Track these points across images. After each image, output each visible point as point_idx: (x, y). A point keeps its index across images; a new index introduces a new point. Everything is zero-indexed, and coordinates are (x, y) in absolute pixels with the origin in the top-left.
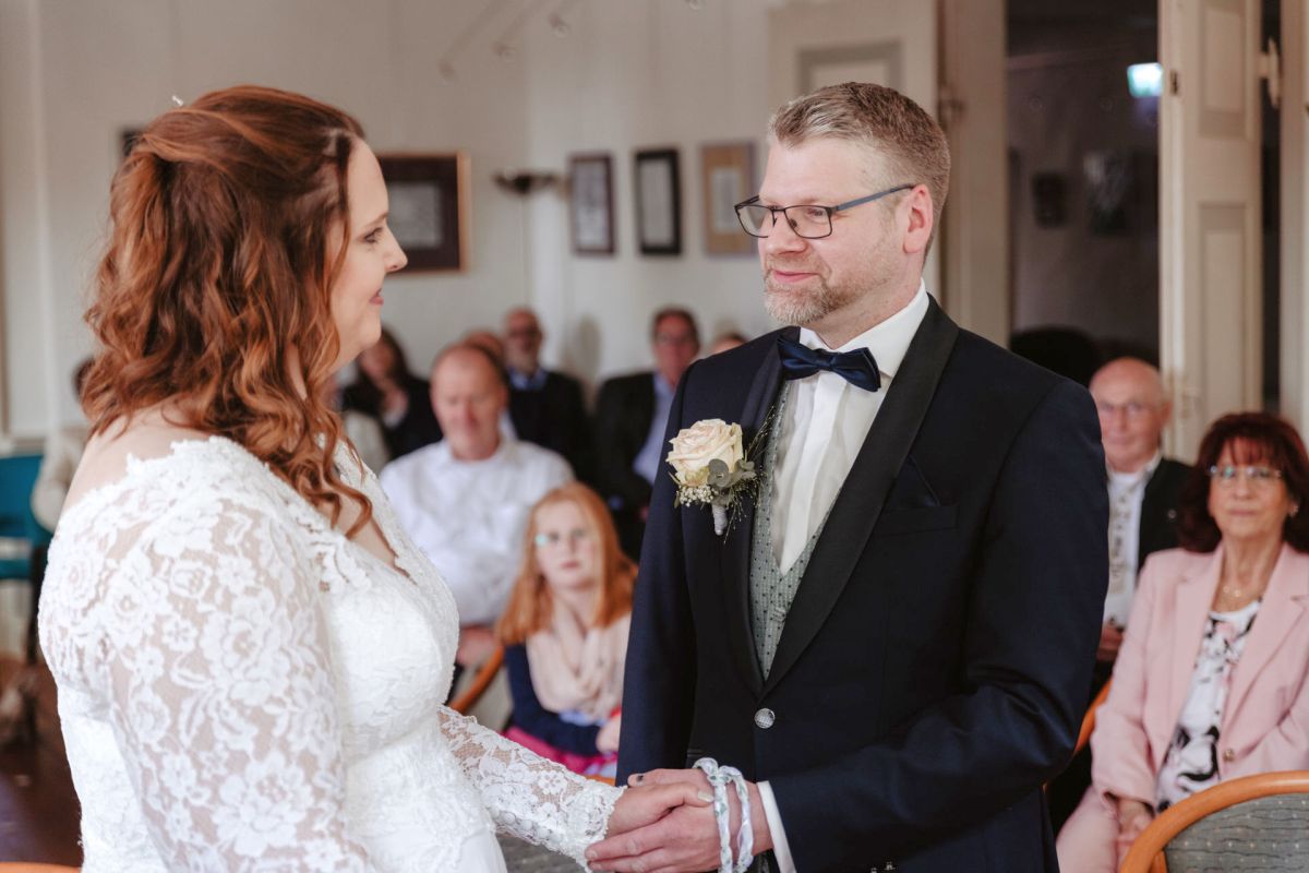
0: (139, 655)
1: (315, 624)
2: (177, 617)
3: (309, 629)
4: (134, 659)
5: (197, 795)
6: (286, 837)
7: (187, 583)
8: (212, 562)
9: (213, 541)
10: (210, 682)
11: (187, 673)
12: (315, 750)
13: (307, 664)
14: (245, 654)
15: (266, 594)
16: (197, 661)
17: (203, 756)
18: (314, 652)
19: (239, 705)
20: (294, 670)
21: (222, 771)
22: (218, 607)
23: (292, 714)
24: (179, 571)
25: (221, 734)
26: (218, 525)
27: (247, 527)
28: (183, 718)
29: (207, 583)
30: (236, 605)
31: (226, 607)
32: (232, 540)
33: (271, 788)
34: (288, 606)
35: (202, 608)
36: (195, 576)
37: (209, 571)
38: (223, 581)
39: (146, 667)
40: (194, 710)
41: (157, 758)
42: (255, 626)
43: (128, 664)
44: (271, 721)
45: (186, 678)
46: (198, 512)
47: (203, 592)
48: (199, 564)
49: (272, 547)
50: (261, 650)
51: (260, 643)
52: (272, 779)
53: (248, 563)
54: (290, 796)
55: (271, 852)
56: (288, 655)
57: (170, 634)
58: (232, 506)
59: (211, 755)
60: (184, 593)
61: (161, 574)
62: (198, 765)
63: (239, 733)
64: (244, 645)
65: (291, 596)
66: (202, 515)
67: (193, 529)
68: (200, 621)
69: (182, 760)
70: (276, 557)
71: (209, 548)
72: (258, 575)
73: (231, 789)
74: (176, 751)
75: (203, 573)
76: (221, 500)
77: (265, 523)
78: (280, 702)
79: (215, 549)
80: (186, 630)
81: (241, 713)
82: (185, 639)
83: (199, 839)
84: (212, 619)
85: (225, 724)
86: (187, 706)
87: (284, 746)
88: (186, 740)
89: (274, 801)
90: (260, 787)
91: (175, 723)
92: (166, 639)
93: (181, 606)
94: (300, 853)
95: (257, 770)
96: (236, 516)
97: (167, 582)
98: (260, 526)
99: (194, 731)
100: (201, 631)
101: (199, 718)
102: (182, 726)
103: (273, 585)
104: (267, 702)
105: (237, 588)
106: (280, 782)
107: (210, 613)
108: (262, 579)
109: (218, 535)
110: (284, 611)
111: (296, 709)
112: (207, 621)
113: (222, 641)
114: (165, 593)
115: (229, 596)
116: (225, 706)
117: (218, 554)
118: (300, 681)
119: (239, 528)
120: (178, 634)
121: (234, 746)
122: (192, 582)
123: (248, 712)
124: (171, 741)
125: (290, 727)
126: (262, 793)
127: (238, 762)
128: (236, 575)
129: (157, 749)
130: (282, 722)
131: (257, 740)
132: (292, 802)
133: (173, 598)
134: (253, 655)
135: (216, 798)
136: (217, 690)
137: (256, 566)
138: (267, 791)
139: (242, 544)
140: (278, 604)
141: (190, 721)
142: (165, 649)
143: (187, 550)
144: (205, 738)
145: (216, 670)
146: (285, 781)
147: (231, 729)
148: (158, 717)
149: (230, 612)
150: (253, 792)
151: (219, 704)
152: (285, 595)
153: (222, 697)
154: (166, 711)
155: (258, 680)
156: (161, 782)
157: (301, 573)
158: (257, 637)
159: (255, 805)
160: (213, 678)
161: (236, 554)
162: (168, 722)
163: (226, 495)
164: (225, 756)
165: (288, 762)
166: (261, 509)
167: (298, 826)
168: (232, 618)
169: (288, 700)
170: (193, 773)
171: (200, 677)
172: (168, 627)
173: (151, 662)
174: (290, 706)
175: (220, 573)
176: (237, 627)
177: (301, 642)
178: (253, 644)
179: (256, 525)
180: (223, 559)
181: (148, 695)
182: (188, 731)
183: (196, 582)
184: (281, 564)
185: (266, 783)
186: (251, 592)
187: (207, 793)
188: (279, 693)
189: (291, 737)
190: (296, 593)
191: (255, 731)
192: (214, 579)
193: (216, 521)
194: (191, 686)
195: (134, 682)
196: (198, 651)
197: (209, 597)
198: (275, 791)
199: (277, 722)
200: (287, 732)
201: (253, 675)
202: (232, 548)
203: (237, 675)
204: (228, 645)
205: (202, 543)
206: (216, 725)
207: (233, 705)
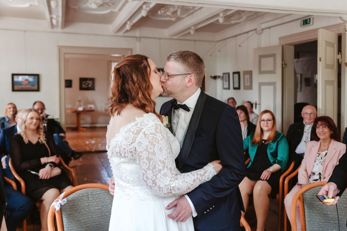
0: (143, 153)
2: (150, 145)
4: (142, 154)
5: (153, 178)
7: (151, 139)
8: (155, 135)
10: (156, 157)
11: (152, 156)
12: (172, 167)
14: (161, 151)
16: (154, 153)
17: (154, 171)
18: (170, 150)
19: (160, 161)
21: (157, 173)
23: (168, 161)
24: (150, 137)
25: (157, 166)
26: (155, 128)
27: (160, 128)
29: (155, 139)
31: (158, 143)
32: (158, 131)
33: (165, 175)
35: (154, 143)
37: (155, 137)
38: (157, 138)
39: (145, 155)
40: (153, 163)
41: (146, 171)
42: (162, 146)
43: (141, 154)
45: (151, 157)
47: (154, 140)
48: (153, 135)
52: (165, 173)
53: (161, 135)
55: (165, 186)
56: (167, 151)
57: (149, 148)
59: (155, 170)
60: (151, 141)
61: (146, 138)
62: (153, 172)
63: (160, 166)
66: (153, 126)
67: (151, 129)
68: (154, 145)
69: (150, 172)
71: (154, 132)
72: (162, 137)
73: (159, 176)
74: (150, 170)
75: (154, 137)
76: (155, 123)
78: (166, 159)
79: (156, 132)
80: (152, 148)
81: (161, 162)
82: (152, 149)
83: (154, 185)
85: (157, 164)
86: (152, 162)
87: (167, 167)
88: (151, 168)
89: (166, 177)
90: (163, 175)
91: (150, 165)
92: (148, 149)
93: (151, 143)
95: (163, 172)
96: (158, 126)
97: (148, 139)
100: (154, 148)
101: (154, 164)
102: (151, 166)
103: (165, 138)
104: (164, 160)
105: (159, 139)
107: (156, 144)
109: (156, 130)
110: (166, 143)
113: (158, 149)
114: (148, 141)
115: (158, 141)
116: (158, 161)
118: (169, 155)
120: (150, 148)
121: (159, 168)
124: (149, 168)
126: (164, 176)
127: (160, 171)
128: (159, 137)
129: (146, 170)
130: (167, 163)
131: (163, 167)
132: (168, 177)
133: (149, 142)
134: (162, 151)
135: (156, 178)
136: (157, 158)
142: (148, 151)
143: (151, 133)
144: (155, 167)
145: (157, 155)
146: (167, 173)
147: (159, 165)
148: (147, 164)
150: (162, 176)
153: (158, 159)
154: (148, 163)
156: (147, 176)
158: (163, 148)
159: (163, 178)
160: (156, 156)
161: (159, 133)
162: (148, 165)
164: (158, 170)
165: (167, 170)
170: (153, 174)
171: (154, 156)
172: (149, 147)
173: (146, 154)
176: (160, 146)
177: (168, 148)
180: (157, 134)
181: (145, 160)
182: (152, 166)
183: (153, 138)
185: (164, 174)
186: (161, 140)
187: (155, 177)
188: (166, 158)
189: (168, 165)
191: (162, 165)
192: (156, 138)
194: (152, 158)
195: (142, 158)
196: (154, 151)
197: (155, 141)
199: (166, 163)
200: (167, 164)
201: (162, 155)
202: (158, 132)
203: (160, 155)
204: (159, 150)
205: (153, 131)
206: (156, 165)
207: (159, 161)
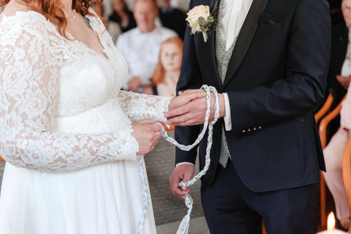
1: (42, 74)
3: (39, 75)
8: (13, 49)
9: (15, 43)
12: (28, 113)
13: (34, 86)
14: (14, 79)
15: (27, 62)
18: (39, 83)
20: (28, 87)
22: (10, 64)
23: (22, 101)
24: (4, 51)
25: (1, 104)
26: (19, 38)
27: (28, 40)
29: (10, 56)
30: (16, 64)
31: (13, 64)
32: (22, 43)
34: (33, 67)
35: (6, 63)
36: (7, 53)
37: (12, 52)
38: (14, 56)
42: (19, 71)
44: (15, 102)
46: (15, 33)
47: (8, 58)
48: (10, 49)
49: (35, 47)
50: (19, 79)
51: (19, 77)
53: (24, 51)
54: (16, 126)
55: (8, 142)
56: (28, 82)
58: (25, 33)
60: (3, 58)
63: (5, 104)
64: (14, 77)
65: (35, 64)
66: (15, 34)
67: (12, 38)
68: (4, 67)
70: (35, 50)
71: (13, 45)
72: (26, 56)
75: (10, 52)
76: (22, 30)
77: (35, 40)
78: (20, 97)
79: (15, 45)
81: (7, 98)
84: (8, 67)
89: (10, 126)
90: (7, 121)
93: (1, 62)
95: (8, 116)
96: (25, 36)
98: (32, 40)
100: (4, 71)
103: (30, 60)
104: (16, 96)
105: (17, 59)
106: (13, 121)
107: (8, 65)
108: (27, 57)
109: (18, 41)
110: (31, 68)
111: (25, 100)
112: (6, 68)
113: (8, 74)
115: (14, 61)
116: (4, 95)
117: (16, 47)
118: (29, 91)
119: (25, 40)
121: (3, 108)
122: (6, 55)
123: (9, 98)
125: (21, 104)
126: (7, 124)
127: (3, 113)
128: (19, 54)
130: (19, 103)
131: (9, 107)
132: (16, 127)
134: (16, 80)
136: (3, 90)
137: (26, 53)
138: (9, 123)
139: (24, 45)
140: (29, 66)
143: (8, 44)
145: (4, 84)
146: (15, 121)
149: (13, 66)
151: (2, 94)
152: (33, 63)
153: (4, 92)
155: (15, 88)
157: (43, 57)
158: (19, 75)
159: (5, 127)
160: (3, 86)
161: (21, 48)
163: (24, 29)
164: (1, 110)
166: (35, 35)
167: (16, 134)
168: (13, 68)
169: (23, 97)
174: (22, 98)
175: (14, 53)
176: (14, 70)
177: (34, 79)
178: (17, 77)
179: (31, 39)
180: (17, 49)
184: (36, 53)
185: (9, 121)
186: (22, 60)
188: (21, 94)
189: (19, 108)
190: (38, 63)
191: (9, 104)
192: (12, 55)
193: (19, 36)
196: (2, 77)
197: (9, 60)
199: (17, 102)
201: (14, 86)
202: (21, 46)
203: (10, 86)
204: (10, 76)
205: (12, 43)
207: (6, 95)
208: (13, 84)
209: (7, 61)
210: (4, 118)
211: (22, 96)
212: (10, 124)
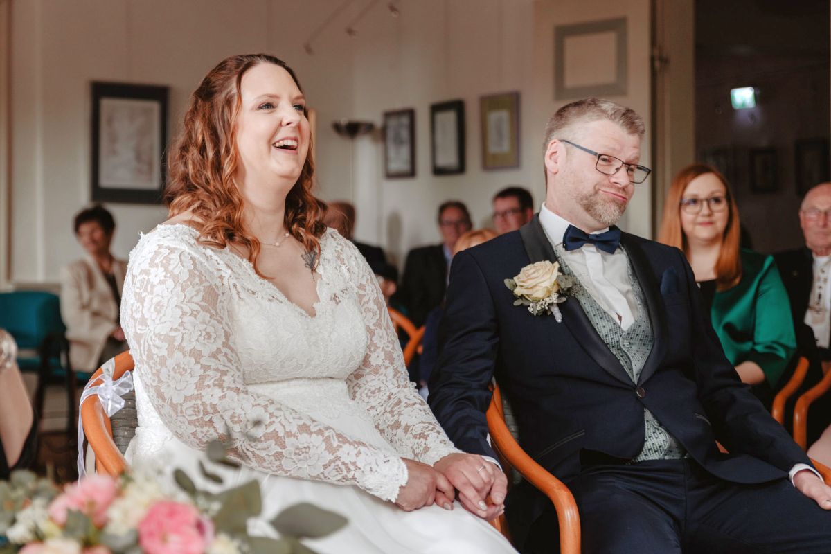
1: (202, 293)
2: (136, 302)
6: (191, 390)
8: (148, 273)
10: (147, 328)
11: (140, 327)
12: (200, 348)
13: (194, 311)
14: (159, 311)
15: (170, 282)
16: (143, 320)
17: (151, 363)
18: (199, 305)
19: (158, 336)
20: (184, 314)
22: (149, 293)
23: (183, 334)
24: (138, 281)
25: (155, 351)
26: (154, 256)
27: (167, 254)
28: (142, 348)
29: (145, 283)
30: (155, 290)
31: (151, 293)
32: (158, 261)
34: (182, 287)
35: (143, 295)
37: (147, 278)
38: (151, 280)
40: (144, 343)
42: (163, 298)
44: (173, 339)
45: (141, 329)
47: (144, 288)
48: (143, 276)
49: (178, 260)
50: (167, 308)
51: (166, 305)
52: (178, 365)
53: (162, 269)
54: (189, 371)
55: (187, 399)
56: (181, 308)
59: (153, 361)
60: (138, 290)
62: (150, 367)
63: (161, 348)
64: (159, 308)
65: (184, 282)
66: (149, 253)
70: (180, 265)
71: (147, 267)
72: (166, 274)
75: (144, 279)
76: (158, 245)
77: (178, 252)
78: (177, 330)
79: (150, 266)
80: (139, 307)
81: (160, 339)
84: (147, 299)
85: (155, 346)
86: (142, 342)
87: (180, 348)
89: (181, 375)
90: (174, 370)
92: (134, 314)
93: (137, 297)
94: (199, 397)
97: (134, 287)
98: (174, 253)
99: (146, 353)
100: (143, 306)
101: (146, 346)
103: (174, 277)
104: (171, 331)
105: (156, 282)
106: (182, 366)
107: (146, 296)
108: (168, 275)
109: (153, 260)
110: (179, 289)
111: (186, 331)
112: (145, 301)
113: (150, 308)
115: (153, 286)
116: (153, 337)
117: (151, 269)
118: (187, 319)
119: (162, 255)
120: (136, 310)
121: (160, 355)
122: (140, 285)
123: (162, 337)
125: (182, 340)
126: (176, 373)
127: (163, 361)
128: (156, 276)
130: (179, 339)
131: (168, 349)
132: (190, 373)
133: (135, 294)
134: (163, 311)
135: (158, 380)
136: (150, 332)
137: (166, 270)
138: (177, 371)
139: (161, 262)
140: (175, 286)
141: (144, 348)
142: (134, 318)
143: (141, 270)
144: (150, 355)
145: (149, 322)
146: (185, 365)
147: (158, 347)
149: (153, 294)
150: (172, 373)
151: (151, 337)
152: (180, 282)
153: (152, 334)
154: (137, 346)
155: (165, 322)
158: (164, 303)
159: (174, 379)
160: (149, 326)
161: (157, 267)
164: (158, 359)
165: (185, 356)
167: (196, 384)
168: (154, 296)
169: (181, 328)
170: (150, 372)
171: (144, 328)
174: (182, 331)
175: (150, 277)
176: (156, 300)
177: (188, 301)
178: (163, 306)
179: (172, 252)
182: (144, 353)
184: (182, 267)
185: (176, 367)
186: (162, 282)
188: (176, 326)
189: (184, 344)
191: (167, 345)
193: (153, 254)
194: (141, 332)
196: (143, 316)
197: (146, 289)
198: (181, 370)
200: (182, 342)
201: (163, 320)
203: (157, 322)
206: (152, 346)
208: (161, 318)
209: (144, 291)
210: (166, 367)
211: (179, 328)
212: (179, 372)
